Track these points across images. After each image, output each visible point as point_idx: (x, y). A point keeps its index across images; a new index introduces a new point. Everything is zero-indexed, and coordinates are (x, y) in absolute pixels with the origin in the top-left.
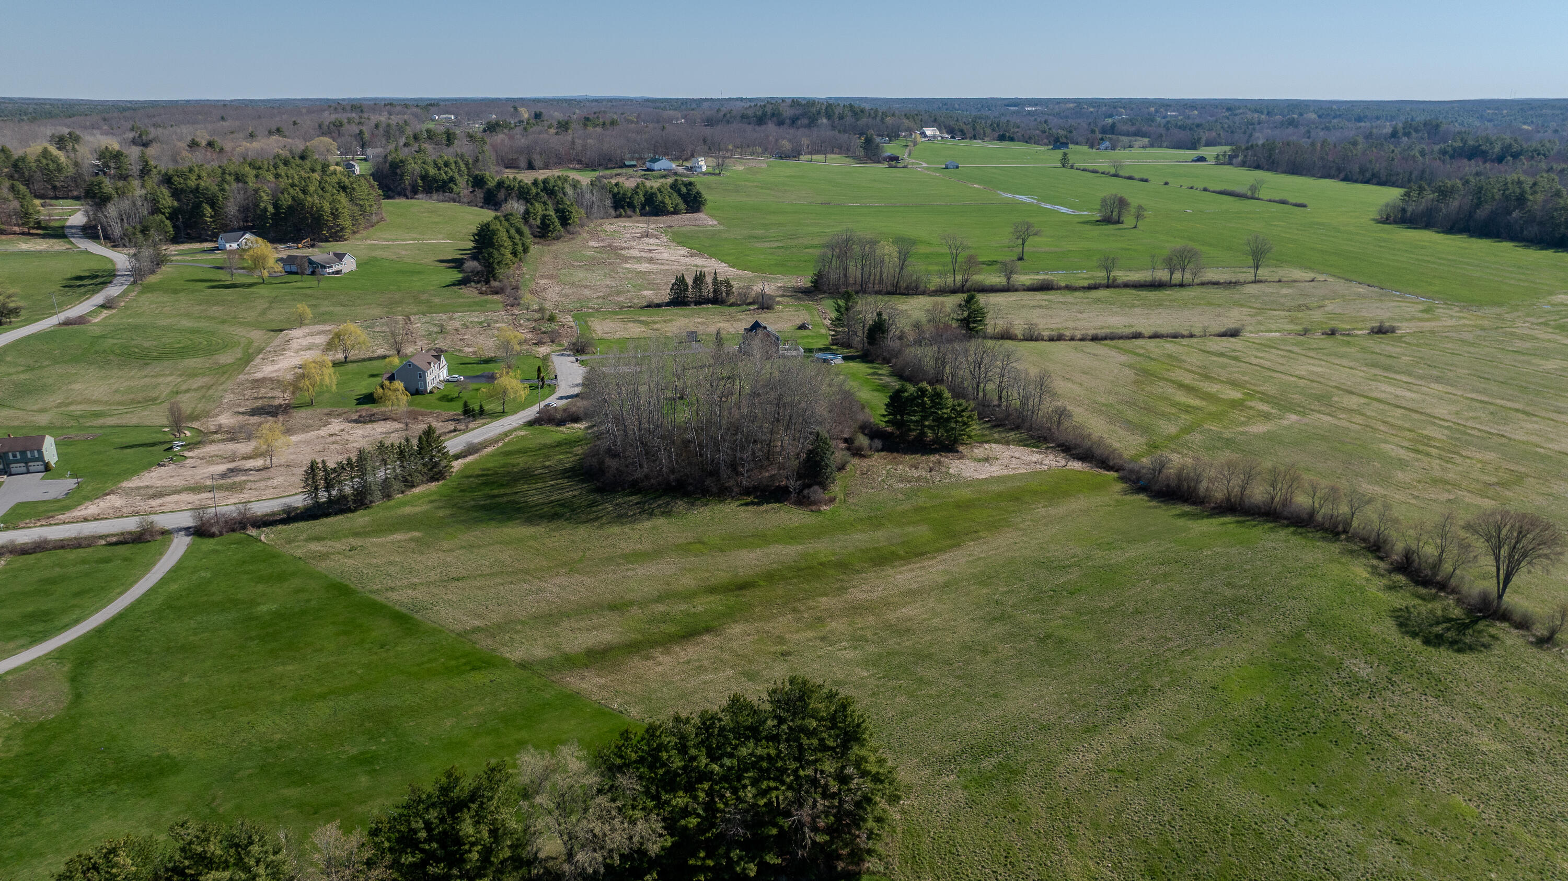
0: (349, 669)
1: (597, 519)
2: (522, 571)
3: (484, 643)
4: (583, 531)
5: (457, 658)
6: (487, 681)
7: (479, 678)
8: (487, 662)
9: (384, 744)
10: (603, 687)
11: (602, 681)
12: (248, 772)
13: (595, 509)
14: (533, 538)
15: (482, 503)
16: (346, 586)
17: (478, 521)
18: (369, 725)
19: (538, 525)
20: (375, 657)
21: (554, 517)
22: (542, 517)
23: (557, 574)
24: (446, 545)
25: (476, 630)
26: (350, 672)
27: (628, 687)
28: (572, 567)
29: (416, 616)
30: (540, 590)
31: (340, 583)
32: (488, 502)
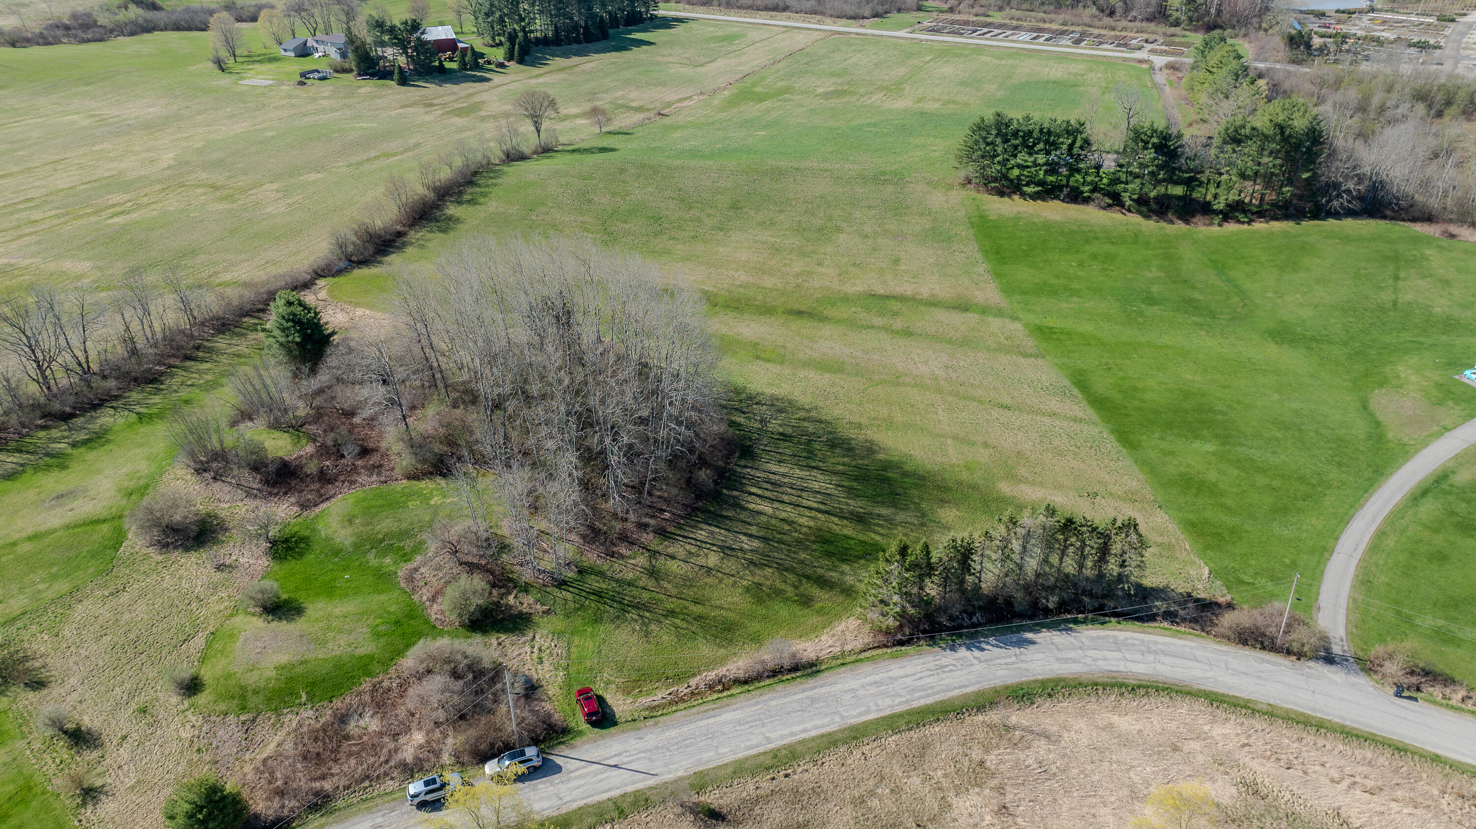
0: (1142, 360)
2: (940, 392)
3: (1029, 343)
4: (835, 412)
5: (1058, 339)
6: (1049, 319)
7: (1051, 322)
8: (1042, 332)
9: (1135, 306)
10: (983, 290)
11: (978, 293)
12: (1224, 317)
13: (789, 431)
15: (886, 512)
16: (1119, 441)
18: (1141, 320)
19: (866, 441)
20: (1119, 361)
23: (916, 376)
24: (982, 456)
25: (1028, 356)
26: (1142, 357)
27: (967, 283)
29: (1067, 383)
30: (947, 367)
31: (1124, 446)
32: (878, 510)
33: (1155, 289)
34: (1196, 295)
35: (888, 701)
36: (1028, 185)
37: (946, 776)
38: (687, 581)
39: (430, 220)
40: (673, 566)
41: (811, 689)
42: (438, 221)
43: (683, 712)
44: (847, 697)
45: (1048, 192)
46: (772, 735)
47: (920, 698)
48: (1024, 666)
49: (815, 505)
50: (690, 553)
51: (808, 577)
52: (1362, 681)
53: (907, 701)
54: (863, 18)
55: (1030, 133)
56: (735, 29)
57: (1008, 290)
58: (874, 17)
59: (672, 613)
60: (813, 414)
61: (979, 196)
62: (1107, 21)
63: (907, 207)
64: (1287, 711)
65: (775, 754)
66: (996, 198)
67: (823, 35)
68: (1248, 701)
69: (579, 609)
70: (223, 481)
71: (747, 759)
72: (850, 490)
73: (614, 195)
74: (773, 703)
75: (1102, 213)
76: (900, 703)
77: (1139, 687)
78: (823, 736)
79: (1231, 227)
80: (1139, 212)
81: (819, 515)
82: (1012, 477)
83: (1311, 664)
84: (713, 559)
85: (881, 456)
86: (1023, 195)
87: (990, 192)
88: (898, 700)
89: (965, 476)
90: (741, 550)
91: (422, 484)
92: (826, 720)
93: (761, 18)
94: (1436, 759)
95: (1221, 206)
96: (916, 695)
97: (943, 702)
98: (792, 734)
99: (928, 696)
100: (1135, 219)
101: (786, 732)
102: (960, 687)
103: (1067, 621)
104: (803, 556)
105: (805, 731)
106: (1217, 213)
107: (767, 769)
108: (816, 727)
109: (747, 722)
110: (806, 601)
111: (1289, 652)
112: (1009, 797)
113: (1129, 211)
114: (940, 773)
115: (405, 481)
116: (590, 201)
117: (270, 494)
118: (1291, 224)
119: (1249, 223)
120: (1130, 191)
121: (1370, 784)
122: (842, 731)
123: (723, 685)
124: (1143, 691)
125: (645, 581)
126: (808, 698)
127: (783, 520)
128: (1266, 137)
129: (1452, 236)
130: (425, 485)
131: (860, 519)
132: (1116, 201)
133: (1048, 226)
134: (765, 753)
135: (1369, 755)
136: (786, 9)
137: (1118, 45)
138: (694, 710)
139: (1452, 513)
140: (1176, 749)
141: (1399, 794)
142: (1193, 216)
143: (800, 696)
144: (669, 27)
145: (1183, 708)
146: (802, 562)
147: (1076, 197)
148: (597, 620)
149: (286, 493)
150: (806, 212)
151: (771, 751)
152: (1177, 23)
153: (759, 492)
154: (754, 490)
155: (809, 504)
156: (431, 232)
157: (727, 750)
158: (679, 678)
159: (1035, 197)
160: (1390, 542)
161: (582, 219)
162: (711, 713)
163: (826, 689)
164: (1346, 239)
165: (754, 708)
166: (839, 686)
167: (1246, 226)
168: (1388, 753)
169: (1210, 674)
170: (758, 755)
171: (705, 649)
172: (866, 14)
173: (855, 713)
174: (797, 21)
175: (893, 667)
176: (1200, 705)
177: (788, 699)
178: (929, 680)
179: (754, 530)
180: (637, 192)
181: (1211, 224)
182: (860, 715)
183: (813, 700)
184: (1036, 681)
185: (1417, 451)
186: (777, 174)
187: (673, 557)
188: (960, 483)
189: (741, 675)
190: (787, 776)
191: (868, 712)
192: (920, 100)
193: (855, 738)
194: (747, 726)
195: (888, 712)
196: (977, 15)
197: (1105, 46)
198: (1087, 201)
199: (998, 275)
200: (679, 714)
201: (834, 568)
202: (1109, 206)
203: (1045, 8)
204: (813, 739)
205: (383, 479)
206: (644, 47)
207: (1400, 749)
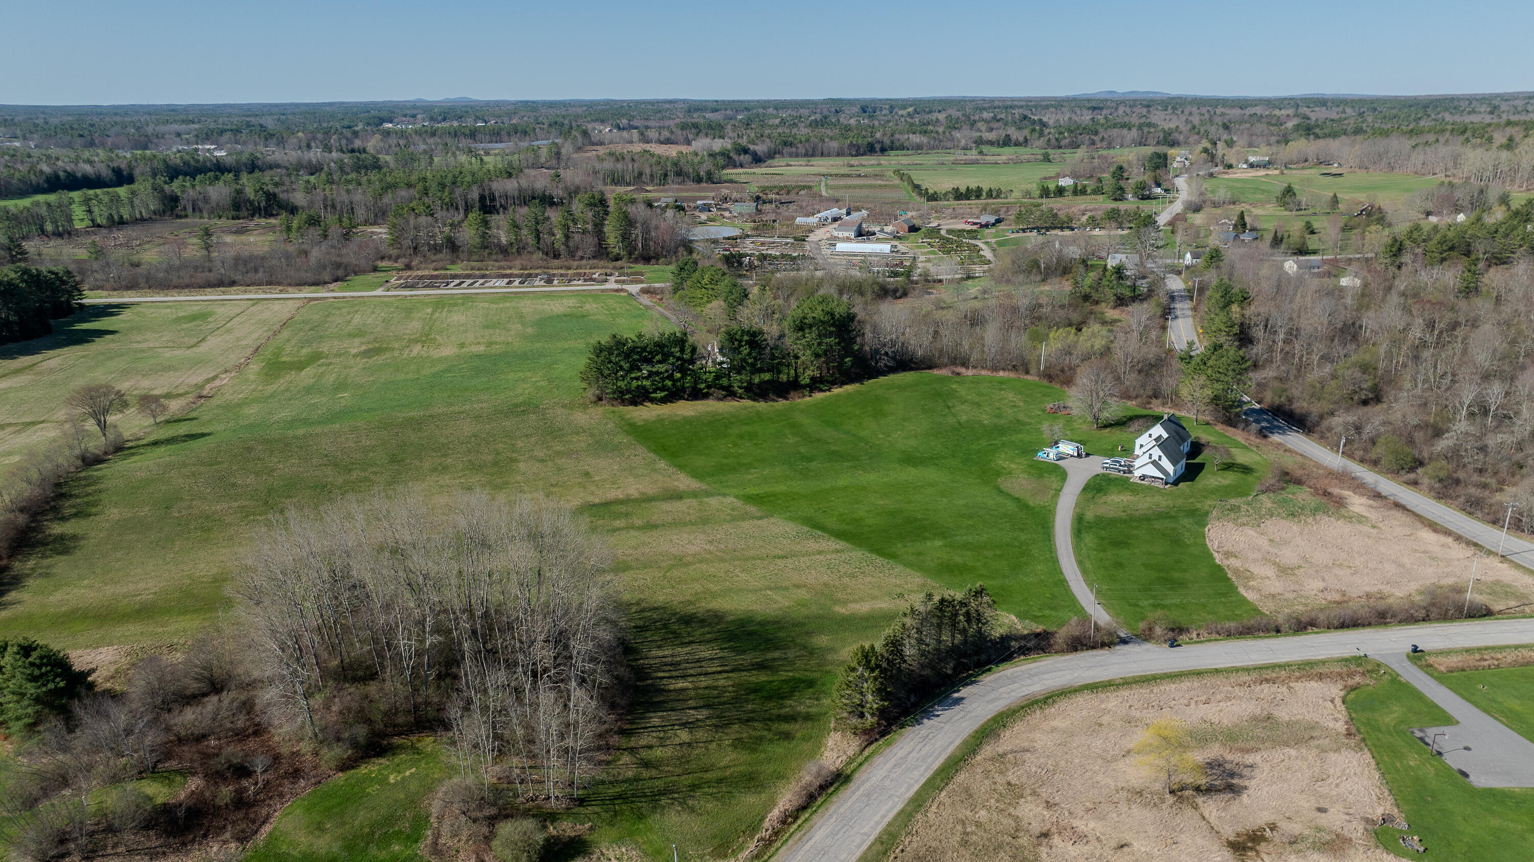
0: (841, 500)
1: (642, 611)
2: (725, 561)
3: (752, 509)
4: (660, 598)
5: (770, 501)
6: (748, 488)
7: (753, 491)
8: (750, 499)
9: (800, 465)
10: (678, 480)
11: (676, 483)
12: (864, 458)
13: (641, 623)
14: (714, 595)
15: (777, 654)
16: (881, 556)
17: (778, 623)
18: (812, 473)
19: (708, 611)
21: (688, 620)
22: (702, 622)
23: (694, 555)
24: (803, 594)
25: (760, 518)
26: (839, 498)
27: (661, 478)
28: (680, 561)
29: (807, 528)
30: (711, 542)
31: (888, 558)
32: (770, 655)
33: (802, 450)
34: (833, 448)
35: (916, 773)
36: (655, 391)
37: (997, 801)
38: (683, 760)
39: (33, 546)
40: (658, 753)
41: (858, 788)
42: (48, 544)
43: (784, 848)
44: (887, 783)
45: (673, 396)
46: (865, 830)
47: (933, 762)
48: (973, 714)
49: (719, 669)
50: (661, 738)
51: (770, 720)
52: (1148, 646)
53: (928, 768)
54: (326, 283)
55: (644, 349)
56: (195, 308)
57: (697, 474)
58: (336, 281)
59: (694, 787)
60: (644, 605)
61: (616, 409)
62: (556, 262)
63: (560, 430)
64: (1133, 677)
65: (879, 840)
66: (631, 408)
67: (298, 304)
68: (1109, 681)
69: (616, 816)
70: (103, 856)
71: (865, 853)
72: (733, 649)
73: (257, 474)
74: (842, 810)
75: (721, 404)
76: (926, 771)
77: (1047, 698)
78: (899, 814)
79: (818, 396)
80: (749, 398)
81: (731, 675)
82: (837, 602)
83: (1118, 647)
84: (684, 735)
85: (731, 618)
86: (652, 400)
87: (623, 402)
88: (922, 769)
89: (804, 611)
90: (698, 720)
91: (363, 770)
92: (890, 803)
93: (212, 295)
94: (1217, 671)
95: (807, 381)
96: (929, 761)
97: (949, 757)
98: (878, 823)
99: (937, 758)
100: (748, 403)
101: (872, 823)
102: (951, 743)
103: (967, 677)
104: (750, 707)
105: (883, 817)
106: (805, 387)
107: (885, 853)
108: (889, 811)
109: (839, 831)
110: (787, 736)
111: (1104, 645)
112: (1044, 795)
113: (741, 398)
114: (993, 801)
115: (340, 774)
116: (234, 485)
117: (184, 844)
118: (858, 385)
119: (829, 390)
120: (737, 381)
121: (1203, 698)
122: (908, 804)
123: (791, 818)
124: (1051, 701)
125: (646, 774)
126: (862, 795)
127: (706, 688)
128: (823, 322)
129: (958, 374)
130: (371, 768)
131: (761, 666)
132: (730, 393)
133: (688, 421)
134: (873, 844)
135: (1189, 684)
136: (233, 283)
137: (585, 280)
138: (791, 842)
139: (1103, 539)
140: (1100, 725)
141: (1219, 697)
142: (788, 393)
143: (855, 798)
144: (112, 314)
145: (1080, 700)
146: (753, 711)
147: (696, 395)
148: (641, 817)
149: (205, 836)
150: (469, 451)
151: (876, 840)
152: (617, 258)
153: (667, 675)
154: (661, 674)
155: (714, 669)
156: (44, 557)
157: (845, 855)
158: (753, 829)
159: (663, 401)
160: (1088, 565)
161: (237, 504)
162: (805, 838)
163: (867, 785)
164: (901, 388)
165: (832, 820)
166: (874, 779)
167: (828, 393)
168: (1195, 678)
169: (1076, 675)
170: (870, 848)
171: (750, 800)
172: (327, 279)
173: (903, 790)
174: (256, 293)
175: (895, 751)
176: (1087, 695)
177: (849, 803)
178: (927, 748)
179: (692, 703)
180: (281, 466)
181: (804, 396)
182: (908, 790)
183: (868, 795)
184: (989, 720)
185: (1055, 508)
186: (416, 424)
187: (650, 747)
188: (808, 617)
189: (796, 803)
190: (902, 851)
191: (910, 787)
192: (462, 345)
193: (920, 806)
194: (841, 834)
195: (923, 781)
196: (436, 270)
197: (575, 282)
198: (706, 396)
199: (681, 467)
200: (781, 851)
201: (782, 706)
202: (725, 397)
203: (494, 257)
204: (895, 819)
205: (313, 780)
206: (107, 337)
207: (1199, 673)
